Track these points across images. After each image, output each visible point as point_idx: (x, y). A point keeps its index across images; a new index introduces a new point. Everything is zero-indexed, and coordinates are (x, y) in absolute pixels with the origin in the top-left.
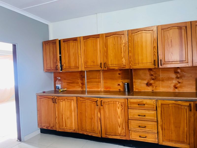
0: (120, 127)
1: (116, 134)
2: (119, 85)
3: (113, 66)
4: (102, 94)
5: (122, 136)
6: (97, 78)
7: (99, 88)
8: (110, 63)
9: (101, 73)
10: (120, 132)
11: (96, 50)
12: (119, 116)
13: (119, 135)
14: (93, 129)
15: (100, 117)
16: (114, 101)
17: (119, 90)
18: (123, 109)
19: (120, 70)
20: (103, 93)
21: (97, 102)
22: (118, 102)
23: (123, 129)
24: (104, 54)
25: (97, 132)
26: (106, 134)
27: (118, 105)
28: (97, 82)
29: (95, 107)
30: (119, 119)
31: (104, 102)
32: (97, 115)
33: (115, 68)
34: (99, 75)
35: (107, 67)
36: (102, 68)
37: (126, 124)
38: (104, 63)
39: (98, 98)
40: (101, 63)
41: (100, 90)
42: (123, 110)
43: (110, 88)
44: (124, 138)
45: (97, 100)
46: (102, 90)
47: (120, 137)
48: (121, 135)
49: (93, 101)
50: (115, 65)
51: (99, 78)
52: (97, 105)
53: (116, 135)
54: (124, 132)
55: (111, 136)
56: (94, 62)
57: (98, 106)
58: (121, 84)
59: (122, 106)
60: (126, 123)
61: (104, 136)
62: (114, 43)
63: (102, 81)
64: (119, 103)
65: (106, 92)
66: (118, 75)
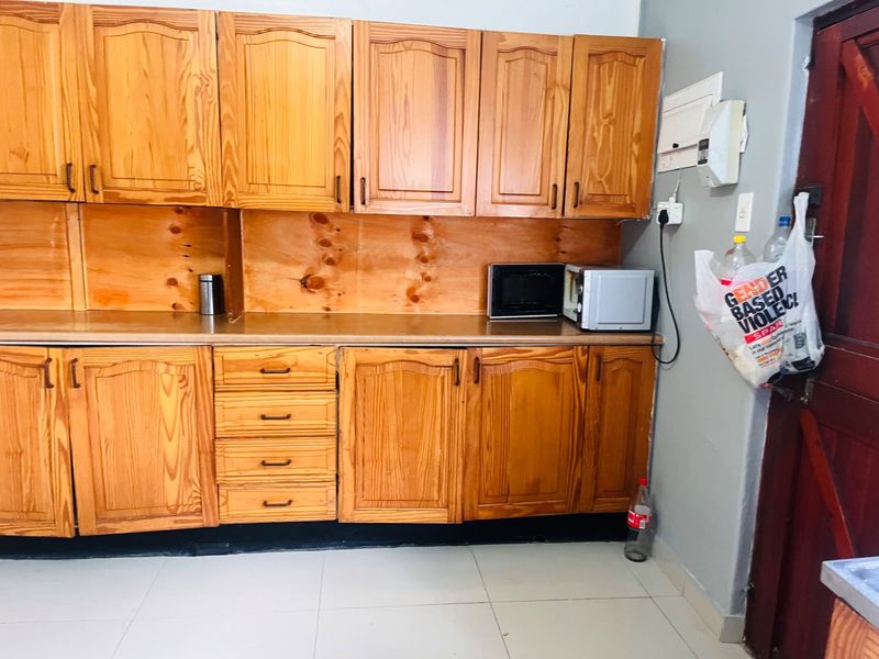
0: (173, 477)
1: (154, 511)
2: (173, 282)
3: (138, 184)
4: (80, 327)
5: (183, 514)
6: (46, 246)
7: (61, 298)
8: (120, 171)
9: (73, 219)
10: (172, 500)
11: (40, 89)
12: (170, 426)
13: (166, 512)
14: (29, 502)
15: (65, 444)
16: (142, 362)
17: (174, 306)
18: (192, 395)
19: (178, 210)
20: (86, 322)
21: (45, 366)
22: (167, 363)
23: (188, 480)
24: (85, 118)
25: (49, 516)
26: (99, 519)
27: (166, 378)
28: (46, 266)
29: (38, 394)
30: (170, 439)
31: (85, 368)
32: (49, 434)
33: (150, 200)
34: (58, 231)
35: (104, 187)
36: (72, 191)
37: (206, 461)
38: (86, 164)
39: (51, 349)
40: (70, 165)
41: (65, 306)
42: (190, 400)
43: (124, 297)
44: (193, 523)
45: (49, 360)
46: (76, 308)
47: (176, 522)
48: (179, 512)
49: (24, 365)
50: (150, 185)
51: (59, 246)
52: (48, 385)
53: (152, 517)
54: (194, 495)
55: (124, 523)
56: (26, 157)
57: (54, 390)
58: (183, 278)
59: (184, 383)
60: (203, 456)
61: (89, 528)
62: (146, 67)
63: (76, 264)
64: (173, 370)
65: (100, 318)
66: (170, 234)
